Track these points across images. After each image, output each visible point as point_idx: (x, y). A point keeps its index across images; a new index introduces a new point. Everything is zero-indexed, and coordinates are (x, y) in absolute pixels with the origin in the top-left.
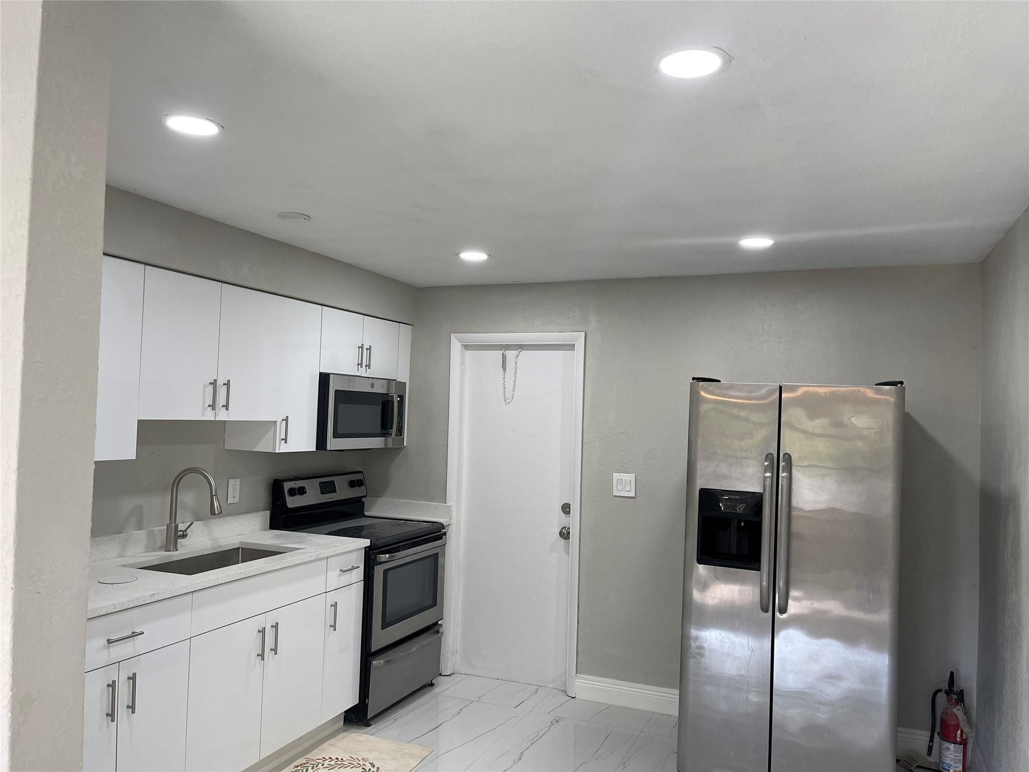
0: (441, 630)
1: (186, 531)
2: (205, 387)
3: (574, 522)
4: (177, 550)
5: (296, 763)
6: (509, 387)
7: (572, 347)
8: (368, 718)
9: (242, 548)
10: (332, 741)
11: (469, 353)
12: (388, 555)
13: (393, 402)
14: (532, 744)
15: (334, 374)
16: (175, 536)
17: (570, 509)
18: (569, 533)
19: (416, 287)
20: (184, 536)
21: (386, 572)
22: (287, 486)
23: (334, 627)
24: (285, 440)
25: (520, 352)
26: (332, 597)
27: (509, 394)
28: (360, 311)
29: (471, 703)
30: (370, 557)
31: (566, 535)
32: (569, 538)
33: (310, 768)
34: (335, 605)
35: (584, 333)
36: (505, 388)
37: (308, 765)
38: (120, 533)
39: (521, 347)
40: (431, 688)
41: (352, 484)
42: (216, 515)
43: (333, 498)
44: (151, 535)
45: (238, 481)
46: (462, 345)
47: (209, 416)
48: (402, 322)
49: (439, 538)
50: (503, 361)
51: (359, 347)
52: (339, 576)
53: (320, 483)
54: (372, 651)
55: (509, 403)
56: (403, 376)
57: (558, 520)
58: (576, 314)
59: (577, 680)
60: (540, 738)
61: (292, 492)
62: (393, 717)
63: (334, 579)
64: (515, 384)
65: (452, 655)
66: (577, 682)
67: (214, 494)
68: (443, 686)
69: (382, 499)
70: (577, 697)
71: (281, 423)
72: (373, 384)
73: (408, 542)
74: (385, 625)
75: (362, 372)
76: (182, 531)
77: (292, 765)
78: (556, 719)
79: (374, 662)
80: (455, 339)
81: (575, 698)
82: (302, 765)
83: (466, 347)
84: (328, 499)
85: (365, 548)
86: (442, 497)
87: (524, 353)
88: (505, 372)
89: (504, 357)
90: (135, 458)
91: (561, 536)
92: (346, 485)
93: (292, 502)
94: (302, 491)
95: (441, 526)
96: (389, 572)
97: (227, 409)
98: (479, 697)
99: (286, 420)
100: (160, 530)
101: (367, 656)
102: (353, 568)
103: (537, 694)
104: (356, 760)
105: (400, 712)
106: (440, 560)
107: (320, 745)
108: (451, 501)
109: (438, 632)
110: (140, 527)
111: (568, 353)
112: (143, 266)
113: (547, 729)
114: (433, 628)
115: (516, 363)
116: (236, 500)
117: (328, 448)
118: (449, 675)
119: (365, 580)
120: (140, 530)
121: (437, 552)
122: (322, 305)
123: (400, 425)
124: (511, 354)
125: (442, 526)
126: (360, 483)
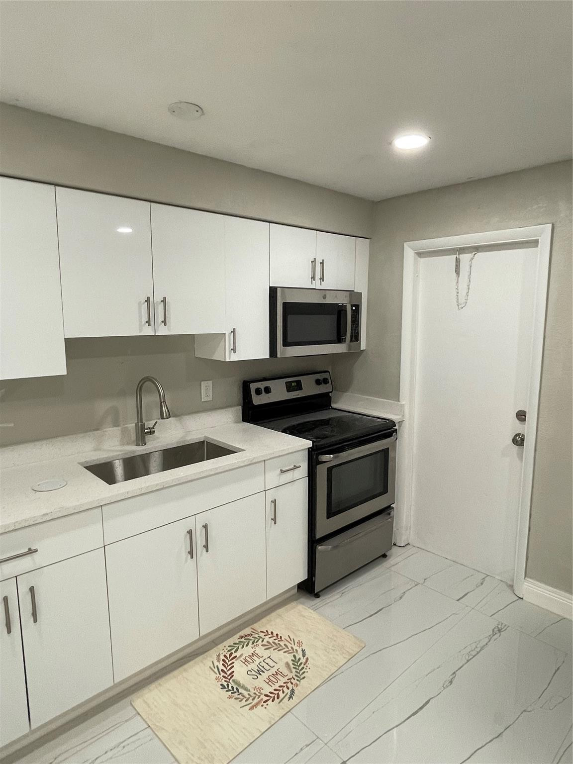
0: (392, 513)
1: (153, 428)
2: (140, 304)
3: (529, 430)
4: (145, 444)
5: (242, 633)
6: (463, 293)
7: (535, 243)
8: (316, 592)
9: (207, 442)
10: (280, 611)
11: (423, 261)
12: (332, 456)
13: (346, 311)
14: (468, 661)
15: (281, 287)
16: (143, 434)
17: (525, 416)
18: (523, 440)
19: (373, 202)
20: (151, 433)
21: (330, 470)
22: (253, 387)
23: (274, 520)
24: (234, 350)
25: (475, 254)
26: (270, 495)
27: (462, 300)
28: (311, 226)
29: (416, 585)
30: (313, 457)
31: (519, 442)
32: (523, 446)
33: (251, 642)
34: (274, 502)
35: (551, 225)
36: (458, 293)
37: (251, 638)
38: (97, 429)
39: (477, 249)
40: (384, 559)
41: (318, 382)
42: (164, 419)
43: (298, 395)
44: (125, 431)
45: (210, 383)
46: (416, 253)
47: (148, 331)
48: (358, 236)
49: (389, 435)
50: (456, 265)
51: (312, 262)
52: (280, 474)
53: (286, 383)
54: (317, 538)
55: (462, 308)
56: (361, 287)
57: (512, 426)
58: (541, 205)
59: (525, 583)
60: (478, 653)
61: (258, 392)
62: (340, 590)
63: (273, 478)
64: (469, 288)
65: (407, 530)
66: (526, 585)
67: (162, 401)
68: (397, 557)
69: (348, 393)
70: (524, 598)
71: (230, 334)
72: (325, 295)
73: (354, 441)
74: (330, 514)
75: (317, 285)
76: (149, 428)
77: (238, 636)
78: (499, 626)
79: (320, 547)
80: (408, 247)
81: (522, 599)
82: (246, 636)
83: (420, 254)
84: (294, 396)
85: (308, 448)
86: (396, 396)
87: (480, 255)
88: (459, 277)
89: (458, 261)
90: (66, 374)
91: (514, 443)
92: (314, 383)
93: (257, 400)
94: (268, 390)
95: (391, 423)
96: (333, 469)
97: (165, 325)
98: (425, 579)
99: (234, 331)
100: (132, 426)
101: (313, 542)
102: (296, 467)
103: (483, 585)
104: (292, 643)
105: (349, 585)
106: (391, 454)
107: (269, 614)
108: (404, 400)
109: (389, 514)
110: (116, 424)
111: (530, 251)
112: (53, 187)
113: (487, 640)
114: (387, 510)
115: (471, 266)
116: (210, 398)
117: (279, 356)
118: (403, 546)
119: (309, 476)
120: (116, 426)
121: (387, 447)
122: (269, 222)
123: (356, 331)
124: (465, 258)
125: (393, 423)
126: (325, 381)
